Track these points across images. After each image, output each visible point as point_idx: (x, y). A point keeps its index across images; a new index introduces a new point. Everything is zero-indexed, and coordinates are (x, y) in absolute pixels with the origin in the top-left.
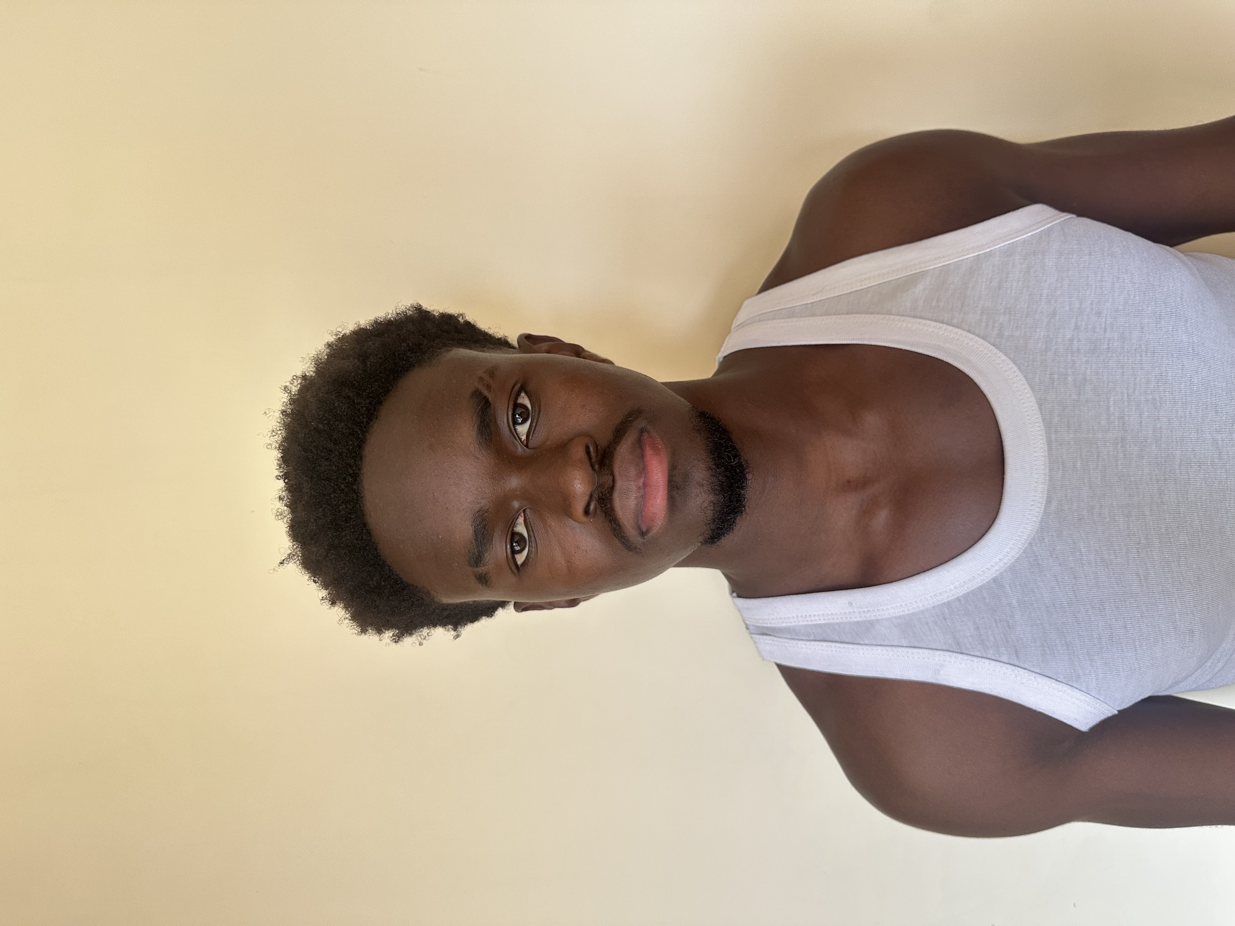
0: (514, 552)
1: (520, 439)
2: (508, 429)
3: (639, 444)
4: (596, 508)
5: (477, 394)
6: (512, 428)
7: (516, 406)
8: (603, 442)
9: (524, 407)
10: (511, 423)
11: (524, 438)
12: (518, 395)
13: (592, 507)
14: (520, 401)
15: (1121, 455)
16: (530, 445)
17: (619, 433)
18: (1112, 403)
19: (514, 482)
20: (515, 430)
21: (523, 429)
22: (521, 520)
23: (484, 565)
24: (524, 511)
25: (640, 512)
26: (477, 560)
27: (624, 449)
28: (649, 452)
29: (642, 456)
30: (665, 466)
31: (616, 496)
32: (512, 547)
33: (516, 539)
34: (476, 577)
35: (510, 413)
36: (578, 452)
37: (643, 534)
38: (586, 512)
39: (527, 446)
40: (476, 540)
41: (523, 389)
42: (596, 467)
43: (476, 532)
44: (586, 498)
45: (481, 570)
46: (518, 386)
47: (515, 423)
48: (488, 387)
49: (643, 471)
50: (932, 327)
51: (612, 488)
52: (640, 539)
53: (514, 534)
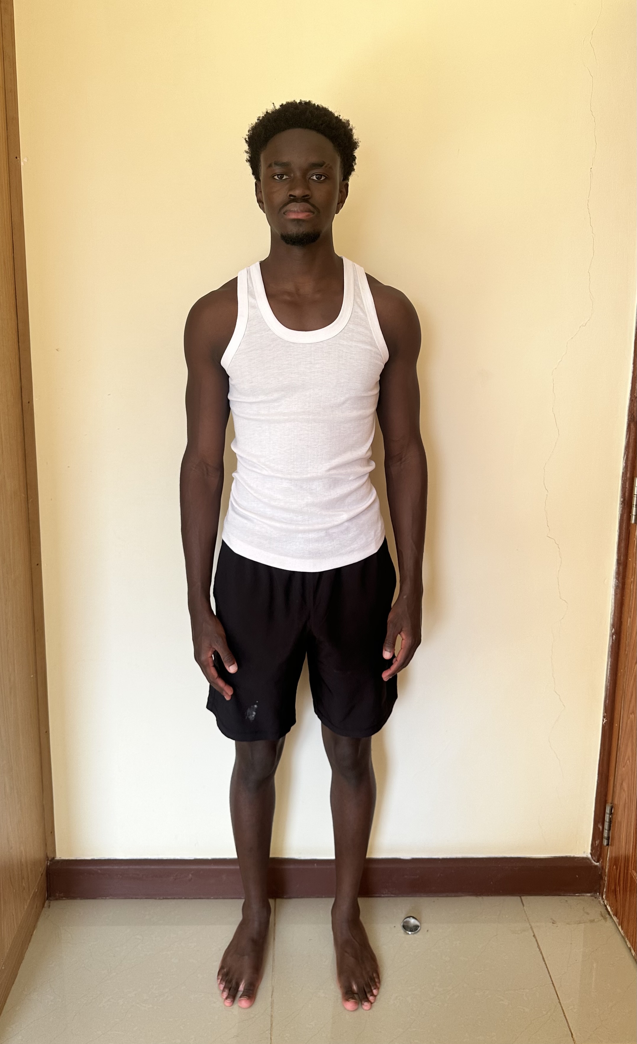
0: (278, 175)
1: (311, 177)
2: (314, 172)
3: (310, 211)
4: (291, 199)
5: (324, 163)
6: (314, 174)
7: (321, 175)
8: (310, 201)
9: (321, 178)
10: (316, 174)
11: (312, 178)
12: (324, 176)
13: (292, 197)
14: (323, 177)
15: (307, 363)
16: (309, 180)
17: (313, 206)
18: (322, 361)
19: (298, 174)
20: (314, 175)
21: (314, 178)
22: (287, 177)
23: (275, 166)
24: (290, 178)
25: (291, 211)
26: (276, 164)
27: (308, 206)
28: (307, 214)
29: (306, 212)
30: (303, 218)
31: (295, 203)
32: (279, 174)
33: (282, 176)
34: (271, 164)
35: (319, 173)
36: (307, 192)
37: (284, 213)
38: (291, 195)
39: (309, 179)
40: (282, 163)
41: (326, 178)
42: (303, 198)
43: (284, 163)
44: (294, 195)
45: (273, 165)
46: (326, 176)
47: (316, 175)
48: (326, 167)
49: (302, 212)
50: (348, 315)
51: (297, 202)
52: (282, 213)
53: (283, 175)
